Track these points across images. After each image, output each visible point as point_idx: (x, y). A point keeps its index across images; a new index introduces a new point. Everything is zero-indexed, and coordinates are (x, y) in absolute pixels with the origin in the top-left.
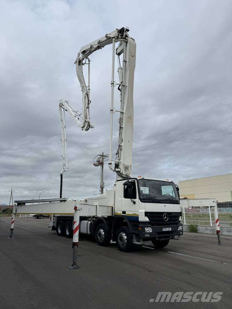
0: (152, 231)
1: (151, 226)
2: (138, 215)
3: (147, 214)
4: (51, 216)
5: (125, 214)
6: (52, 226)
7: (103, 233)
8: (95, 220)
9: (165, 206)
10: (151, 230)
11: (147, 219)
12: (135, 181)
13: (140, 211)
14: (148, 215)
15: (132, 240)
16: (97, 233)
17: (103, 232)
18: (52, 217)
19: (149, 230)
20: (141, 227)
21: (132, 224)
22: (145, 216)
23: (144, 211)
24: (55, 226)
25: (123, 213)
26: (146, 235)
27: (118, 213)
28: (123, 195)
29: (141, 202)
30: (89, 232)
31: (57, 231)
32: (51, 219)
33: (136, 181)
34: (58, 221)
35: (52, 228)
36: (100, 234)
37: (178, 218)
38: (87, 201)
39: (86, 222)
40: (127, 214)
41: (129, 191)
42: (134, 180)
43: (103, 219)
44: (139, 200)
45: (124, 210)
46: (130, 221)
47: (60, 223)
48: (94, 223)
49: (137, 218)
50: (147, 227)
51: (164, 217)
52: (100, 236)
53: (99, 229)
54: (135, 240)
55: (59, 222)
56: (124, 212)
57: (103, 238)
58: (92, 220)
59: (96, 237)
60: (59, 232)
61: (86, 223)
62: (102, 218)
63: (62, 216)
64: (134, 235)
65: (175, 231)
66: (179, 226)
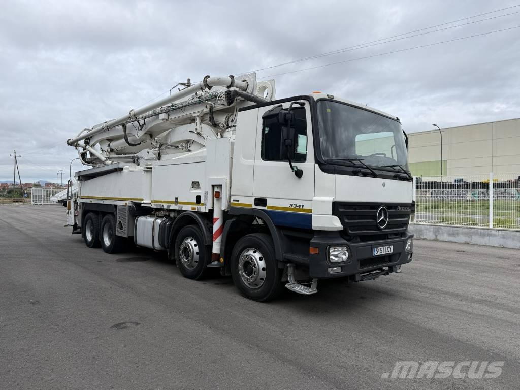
0: (349, 258)
1: (346, 242)
2: (310, 211)
3: (338, 208)
4: (69, 202)
5: (265, 205)
6: (73, 224)
7: (196, 249)
8: (175, 218)
9: (384, 185)
10: (344, 254)
11: (336, 224)
12: (304, 104)
13: (316, 198)
14: (342, 210)
15: (283, 280)
16: (179, 248)
17: (195, 245)
18: (72, 204)
19: (338, 254)
20: (317, 246)
21: (285, 235)
22: (334, 214)
23: (331, 199)
24: (79, 225)
25: (256, 204)
26: (330, 270)
27: (240, 202)
28: (260, 150)
29: (323, 170)
30: (157, 246)
31: (85, 236)
32: (69, 209)
33: (307, 107)
34: (85, 213)
35: (72, 227)
36: (186, 250)
38: (151, 168)
39: (150, 220)
40: (269, 207)
41: (285, 137)
42: (302, 101)
43: (196, 216)
44: (317, 165)
45: (261, 195)
46: (280, 227)
47: (90, 218)
48: (171, 225)
49: (307, 219)
50: (335, 246)
51: (380, 215)
52: (187, 257)
53: (185, 237)
54: (291, 279)
55: (87, 217)
56: (261, 201)
57: (196, 261)
58: (165, 216)
59: (176, 257)
60: (89, 237)
61: (150, 222)
62: (193, 213)
63: (93, 202)
64: (289, 265)
65: (400, 253)
66: (408, 239)
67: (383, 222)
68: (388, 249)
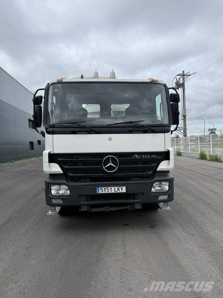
14: (60, 159)
26: (53, 201)
29: (47, 132)
37: (154, 165)
44: (45, 129)
65: (143, 193)
66: (154, 182)
67: (111, 168)
68: (118, 189)
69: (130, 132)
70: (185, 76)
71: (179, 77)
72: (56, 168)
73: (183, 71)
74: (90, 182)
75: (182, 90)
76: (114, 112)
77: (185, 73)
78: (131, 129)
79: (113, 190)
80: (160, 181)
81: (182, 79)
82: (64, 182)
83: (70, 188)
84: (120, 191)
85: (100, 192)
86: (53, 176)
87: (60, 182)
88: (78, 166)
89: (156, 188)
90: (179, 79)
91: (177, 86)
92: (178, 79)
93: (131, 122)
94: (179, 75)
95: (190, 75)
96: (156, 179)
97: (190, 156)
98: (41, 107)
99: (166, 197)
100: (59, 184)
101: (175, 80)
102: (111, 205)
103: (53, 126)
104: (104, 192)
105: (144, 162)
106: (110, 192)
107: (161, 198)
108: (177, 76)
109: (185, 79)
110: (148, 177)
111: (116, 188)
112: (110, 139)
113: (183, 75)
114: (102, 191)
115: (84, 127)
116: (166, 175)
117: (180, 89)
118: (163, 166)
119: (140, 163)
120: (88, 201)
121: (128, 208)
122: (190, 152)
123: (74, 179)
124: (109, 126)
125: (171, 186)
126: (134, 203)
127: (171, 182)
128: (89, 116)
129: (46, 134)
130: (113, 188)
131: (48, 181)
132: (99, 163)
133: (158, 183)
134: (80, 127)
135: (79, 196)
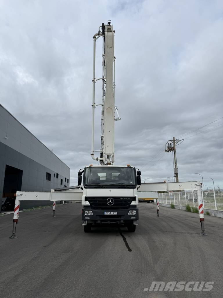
14: (89, 199)
22: (86, 200)
23: (84, 196)
26: (86, 218)
37: (129, 202)
44: (83, 186)
51: (109, 201)
65: (124, 215)
66: (129, 210)
67: (110, 203)
68: (114, 213)
69: (119, 188)
70: (175, 142)
71: (171, 142)
72: (88, 203)
73: (174, 138)
74: (102, 209)
75: (173, 152)
76: (113, 177)
77: (175, 140)
78: (119, 187)
79: (111, 213)
80: (132, 210)
81: (172, 144)
82: (91, 209)
83: (93, 212)
84: (114, 214)
85: (106, 214)
86: (86, 207)
87: (88, 209)
88: (97, 202)
89: (130, 213)
90: (171, 144)
91: (169, 149)
92: (169, 144)
93: (119, 184)
94: (170, 141)
95: (179, 141)
96: (130, 209)
97: (180, 209)
98: (81, 176)
99: (134, 218)
100: (88, 210)
101: (167, 145)
102: (111, 221)
103: (87, 185)
104: (107, 214)
105: (125, 201)
106: (110, 214)
107: (132, 218)
108: (169, 141)
109: (175, 144)
110: (127, 208)
111: (113, 212)
112: (110, 191)
113: (174, 141)
114: (107, 213)
115: (100, 186)
116: (135, 208)
117: (171, 151)
118: (133, 203)
119: (123, 202)
120: (100, 218)
121: (118, 223)
122: (180, 205)
123: (95, 208)
124: (110, 185)
125: (137, 212)
126: (120, 220)
127: (137, 211)
128: (101, 179)
129: (84, 189)
130: (111, 212)
131: (83, 209)
132: (106, 201)
133: (131, 211)
134: (98, 185)
135: (97, 216)
